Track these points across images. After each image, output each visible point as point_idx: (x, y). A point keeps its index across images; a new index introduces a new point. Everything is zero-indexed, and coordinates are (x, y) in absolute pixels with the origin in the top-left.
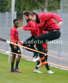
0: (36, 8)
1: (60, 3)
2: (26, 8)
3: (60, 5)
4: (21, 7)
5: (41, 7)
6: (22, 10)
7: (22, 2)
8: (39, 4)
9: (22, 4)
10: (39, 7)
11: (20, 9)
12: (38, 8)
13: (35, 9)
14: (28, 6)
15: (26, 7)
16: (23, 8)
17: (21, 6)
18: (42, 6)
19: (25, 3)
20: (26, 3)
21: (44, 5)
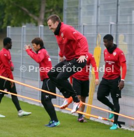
0: (27, 20)
1: (62, 14)
2: (12, 22)
3: (63, 17)
4: (4, 20)
5: (34, 19)
6: (5, 24)
7: (5, 11)
8: (31, 15)
9: (6, 16)
10: (31, 20)
11: (3, 23)
12: (29, 22)
13: (25, 23)
14: (14, 18)
15: (12, 19)
16: (7, 22)
17: (4, 18)
18: (36, 18)
19: (10, 14)
20: (12, 14)
21: (38, 16)
